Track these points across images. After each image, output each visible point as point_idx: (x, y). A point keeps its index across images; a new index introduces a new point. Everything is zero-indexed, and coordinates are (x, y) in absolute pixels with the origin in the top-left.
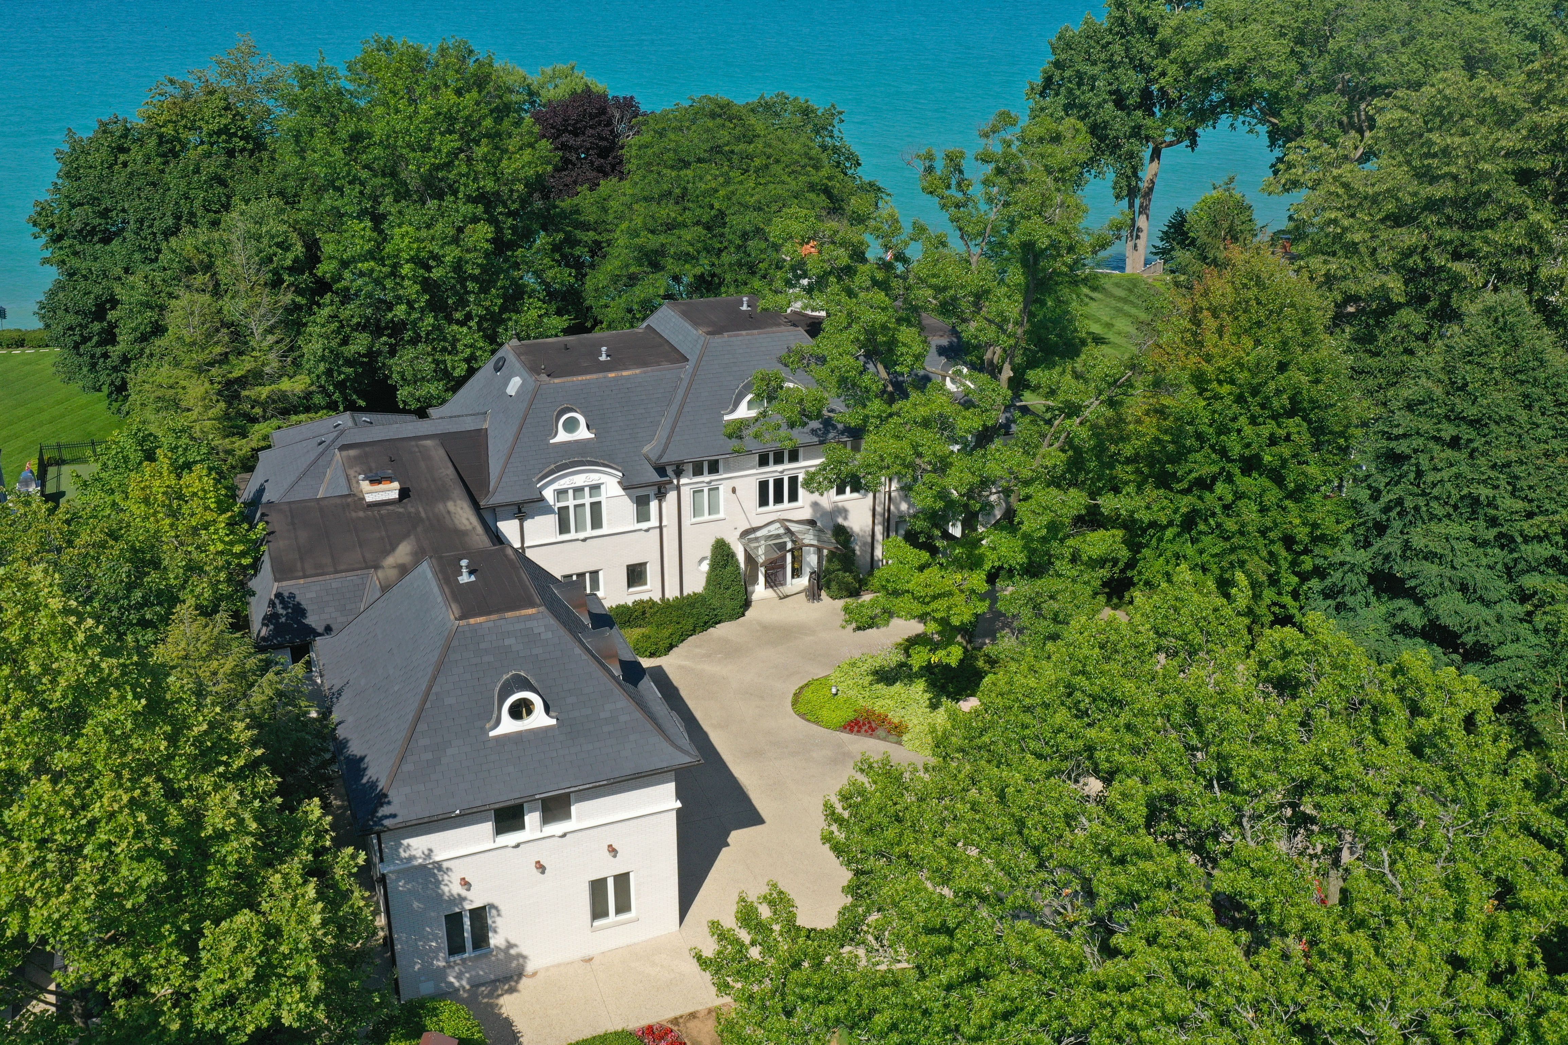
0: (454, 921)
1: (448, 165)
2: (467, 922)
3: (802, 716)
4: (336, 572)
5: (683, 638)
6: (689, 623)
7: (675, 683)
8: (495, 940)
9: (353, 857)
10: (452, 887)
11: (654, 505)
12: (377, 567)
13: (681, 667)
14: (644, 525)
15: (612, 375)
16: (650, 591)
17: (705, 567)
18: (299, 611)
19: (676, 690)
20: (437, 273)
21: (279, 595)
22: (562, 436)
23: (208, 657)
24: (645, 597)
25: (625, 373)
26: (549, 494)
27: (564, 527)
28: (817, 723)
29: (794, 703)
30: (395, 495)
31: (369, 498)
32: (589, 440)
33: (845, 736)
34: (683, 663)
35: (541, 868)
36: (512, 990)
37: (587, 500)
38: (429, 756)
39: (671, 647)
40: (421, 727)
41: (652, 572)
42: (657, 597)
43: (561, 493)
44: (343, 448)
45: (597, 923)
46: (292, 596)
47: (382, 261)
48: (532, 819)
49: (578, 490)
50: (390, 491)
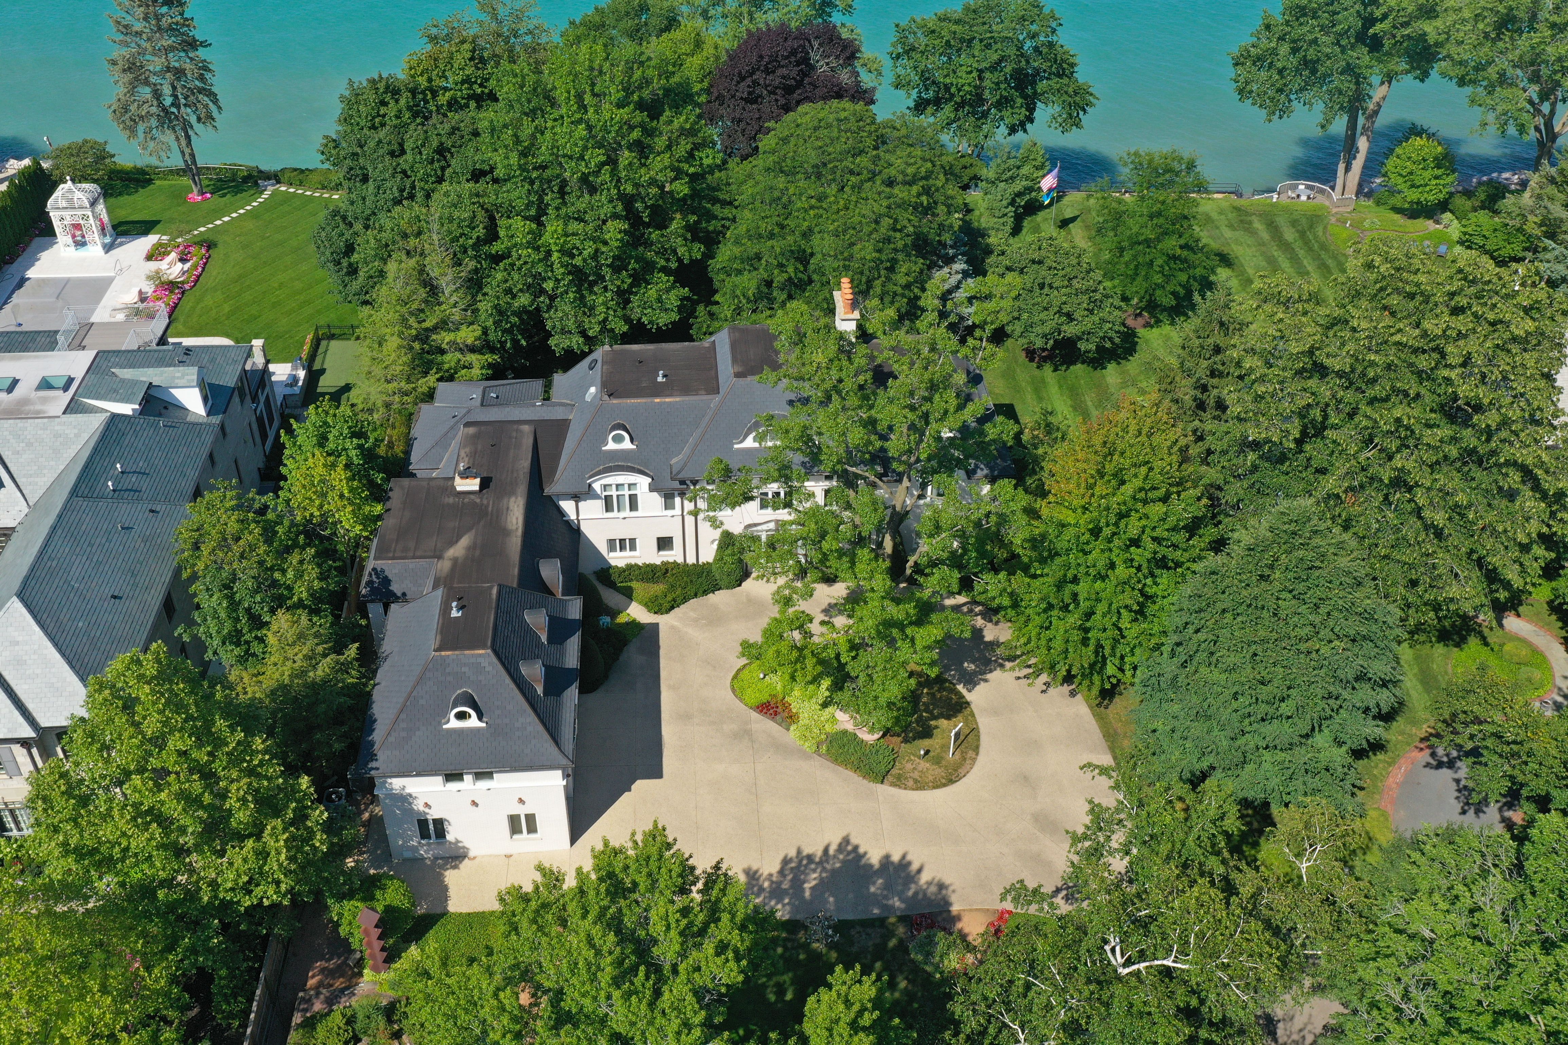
0: (423, 824)
1: (597, 173)
2: (431, 827)
3: (733, 690)
4: (414, 557)
5: (685, 600)
6: (691, 590)
7: (661, 643)
8: (450, 837)
9: (322, 813)
10: (419, 806)
11: (678, 500)
12: (440, 557)
13: (672, 627)
14: (670, 513)
15: (657, 400)
16: (674, 555)
17: (715, 546)
18: (386, 581)
19: (658, 647)
20: (578, 261)
21: (374, 569)
22: (611, 446)
23: (294, 644)
24: (671, 560)
25: (668, 400)
26: (597, 486)
27: (608, 508)
28: (741, 700)
29: (735, 677)
30: (477, 488)
31: (459, 489)
32: (631, 451)
33: (755, 715)
34: (676, 624)
35: (474, 804)
36: (455, 867)
37: (626, 492)
38: (404, 734)
39: (672, 608)
40: (403, 716)
41: (677, 543)
42: (680, 560)
43: (605, 487)
44: (467, 424)
45: (515, 837)
46: (383, 571)
47: (537, 249)
48: (468, 778)
49: (618, 486)
50: (473, 485)
